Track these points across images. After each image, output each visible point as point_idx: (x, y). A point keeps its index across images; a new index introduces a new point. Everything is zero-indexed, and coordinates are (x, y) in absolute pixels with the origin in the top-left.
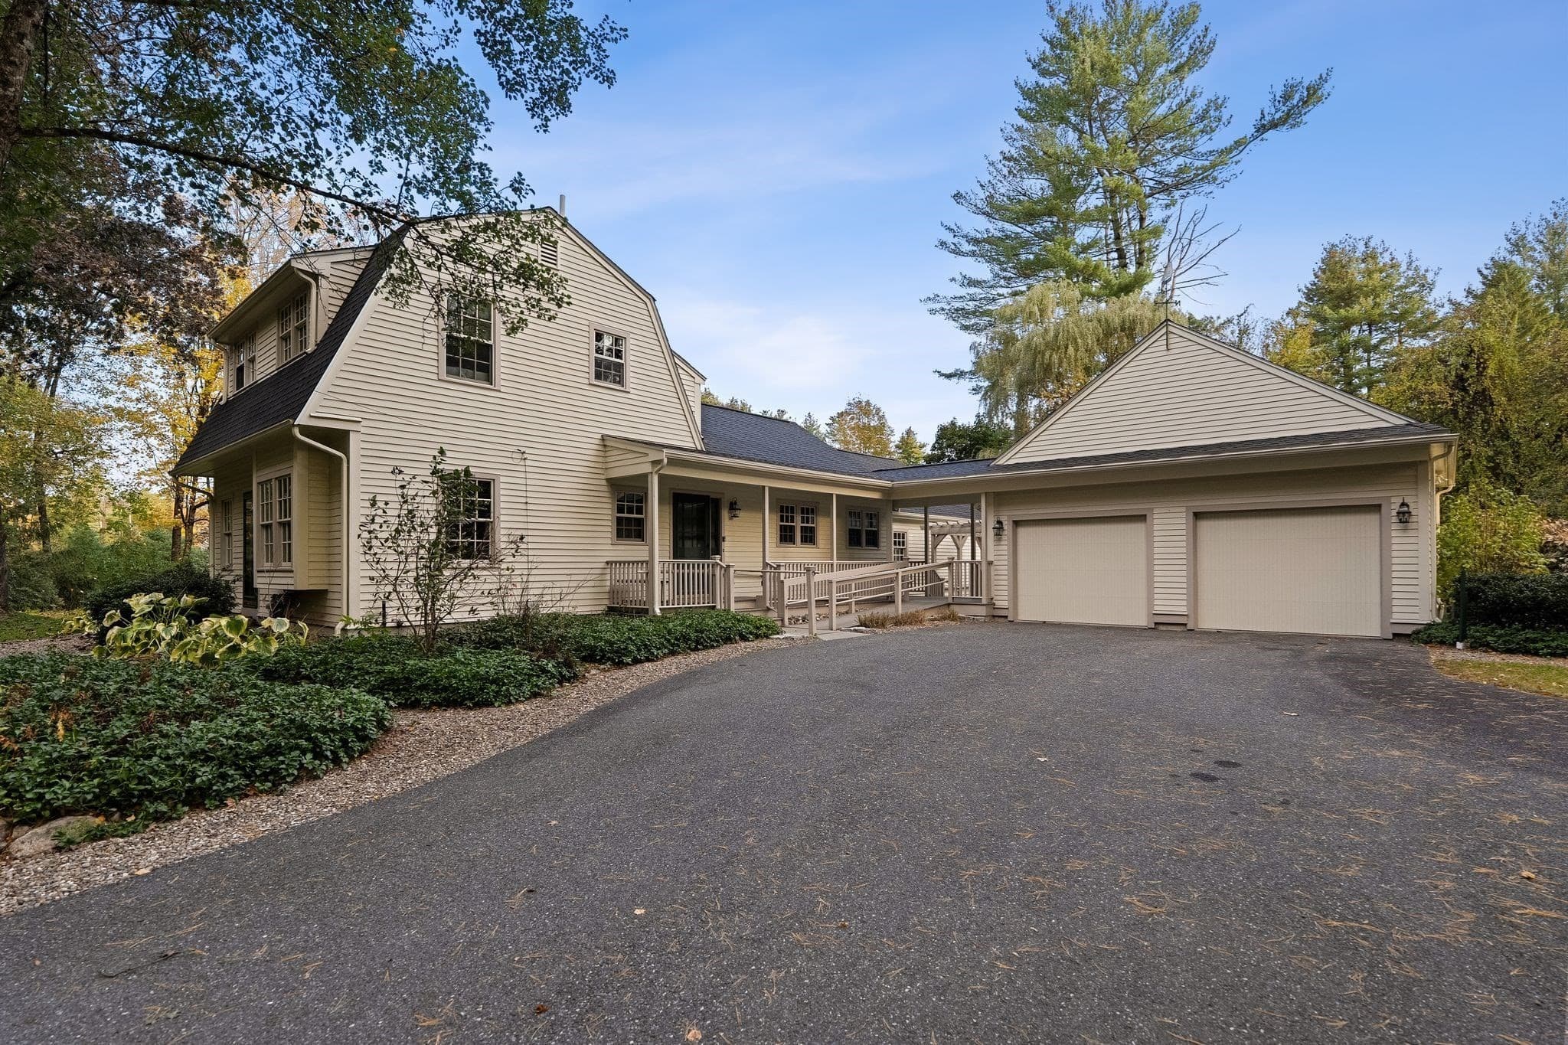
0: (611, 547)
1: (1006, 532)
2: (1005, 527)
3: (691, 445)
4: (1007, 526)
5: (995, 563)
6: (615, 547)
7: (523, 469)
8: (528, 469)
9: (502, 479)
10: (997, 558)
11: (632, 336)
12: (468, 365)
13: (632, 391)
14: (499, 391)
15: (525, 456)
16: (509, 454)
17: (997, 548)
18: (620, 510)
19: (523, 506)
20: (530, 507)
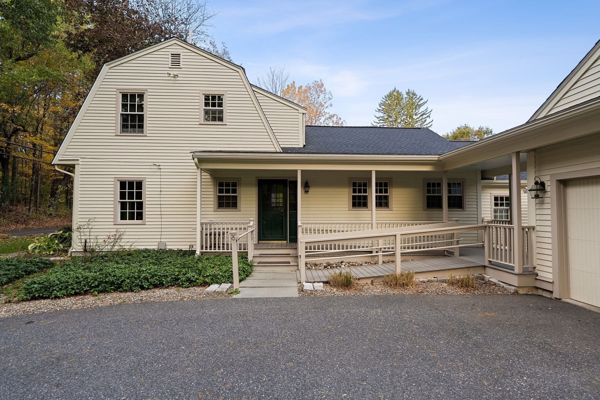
0: (213, 213)
1: (548, 195)
2: (548, 188)
3: (273, 150)
4: (551, 188)
5: (538, 228)
6: (216, 213)
7: (159, 174)
8: (162, 174)
9: (147, 180)
10: (539, 223)
11: (228, 92)
12: (133, 127)
13: (228, 124)
14: (146, 136)
15: (160, 167)
16: (149, 167)
17: (538, 212)
18: (221, 191)
19: (159, 193)
20: (162, 193)
